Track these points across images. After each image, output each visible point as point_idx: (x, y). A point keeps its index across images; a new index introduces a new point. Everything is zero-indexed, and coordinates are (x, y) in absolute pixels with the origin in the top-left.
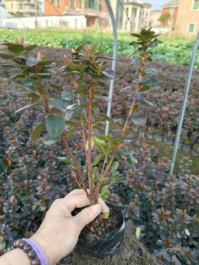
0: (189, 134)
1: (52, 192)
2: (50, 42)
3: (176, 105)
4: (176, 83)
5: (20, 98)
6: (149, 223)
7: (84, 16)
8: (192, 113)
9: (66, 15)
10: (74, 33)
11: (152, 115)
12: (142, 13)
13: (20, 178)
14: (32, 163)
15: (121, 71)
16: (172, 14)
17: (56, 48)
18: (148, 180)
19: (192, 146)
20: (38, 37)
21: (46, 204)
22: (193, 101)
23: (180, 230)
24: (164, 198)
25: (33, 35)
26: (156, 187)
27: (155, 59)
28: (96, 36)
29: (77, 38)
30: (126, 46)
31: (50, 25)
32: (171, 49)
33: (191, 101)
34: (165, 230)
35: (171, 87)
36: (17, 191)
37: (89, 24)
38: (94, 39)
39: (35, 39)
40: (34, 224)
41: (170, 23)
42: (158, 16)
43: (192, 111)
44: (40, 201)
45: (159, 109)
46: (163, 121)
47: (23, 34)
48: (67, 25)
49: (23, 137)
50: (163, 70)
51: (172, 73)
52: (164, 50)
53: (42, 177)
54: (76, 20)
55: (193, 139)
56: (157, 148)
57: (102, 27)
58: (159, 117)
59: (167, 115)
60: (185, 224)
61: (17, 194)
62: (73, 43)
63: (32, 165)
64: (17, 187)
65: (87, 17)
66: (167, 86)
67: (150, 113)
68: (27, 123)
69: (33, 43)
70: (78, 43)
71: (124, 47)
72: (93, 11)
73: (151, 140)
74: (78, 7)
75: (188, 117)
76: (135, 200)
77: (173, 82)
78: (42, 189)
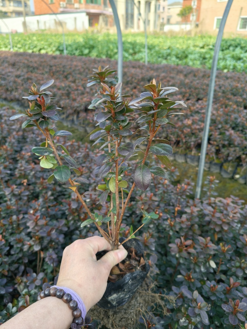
0: (218, 152)
1: (47, 227)
2: (44, 48)
3: (201, 117)
4: (202, 91)
5: (6, 118)
6: (168, 258)
7: (84, 14)
8: (220, 126)
9: (63, 12)
10: (73, 35)
11: (171, 131)
12: (157, 7)
13: (7, 214)
14: (22, 194)
15: (133, 79)
16: (195, 7)
17: (51, 55)
18: (166, 207)
19: (221, 166)
20: (28, 43)
21: (40, 242)
22: (221, 111)
23: (204, 263)
24: (184, 226)
25: (21, 40)
26: (176, 214)
27: (176, 63)
28: (100, 38)
29: (77, 41)
30: (139, 49)
31: (42, 27)
32: (195, 50)
33: (219, 112)
34: (186, 263)
35: (195, 96)
36: (4, 230)
37: (92, 23)
38: (99, 42)
39: (24, 45)
40: (28, 268)
41: (193, 18)
42: (178, 9)
43: (220, 123)
44: (33, 239)
45: (180, 124)
46: (185, 137)
47: (8, 39)
48: (64, 25)
49: (10, 165)
50: (186, 76)
51: (196, 79)
52: (186, 53)
53: (35, 210)
54: (75, 19)
55: (223, 157)
56: (177, 169)
57: (109, 27)
58: (180, 133)
59: (189, 130)
60: (210, 255)
61: (4, 234)
62: (72, 47)
63: (23, 198)
64: (4, 225)
65: (88, 14)
66: (190, 95)
67: (169, 129)
68: (16, 148)
69: (21, 50)
70: (79, 48)
71: (137, 50)
72: (96, 6)
73: (172, 161)
74: (77, 2)
75: (215, 131)
76: (151, 231)
77: (197, 90)
78: (34, 224)
